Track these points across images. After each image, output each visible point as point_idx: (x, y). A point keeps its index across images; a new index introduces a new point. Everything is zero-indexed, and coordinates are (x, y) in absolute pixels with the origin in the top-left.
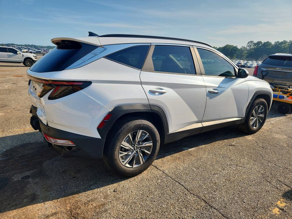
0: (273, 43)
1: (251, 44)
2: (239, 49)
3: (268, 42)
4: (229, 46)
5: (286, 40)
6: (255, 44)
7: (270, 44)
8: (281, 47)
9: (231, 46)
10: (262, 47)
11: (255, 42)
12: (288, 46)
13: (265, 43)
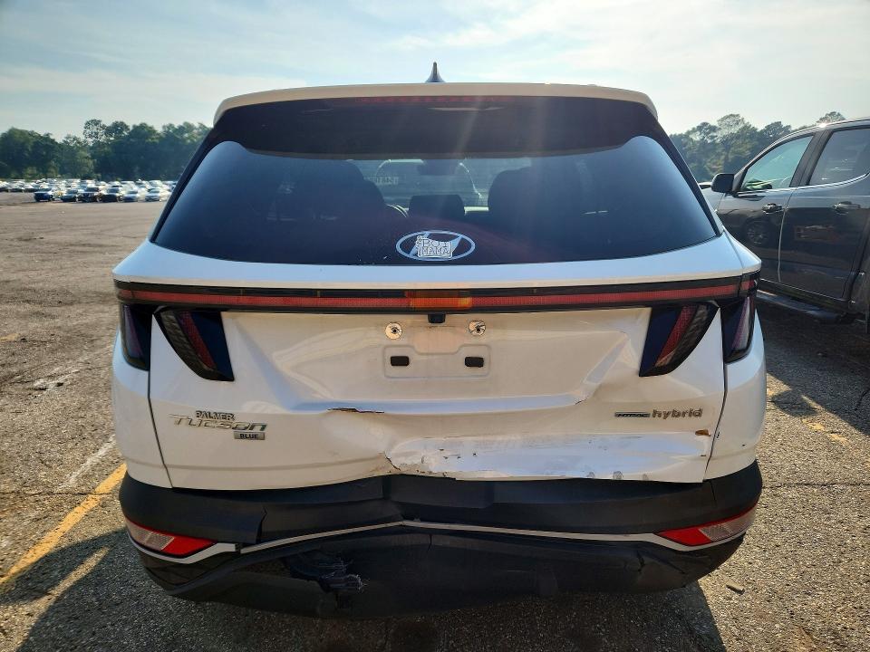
0: (159, 129)
1: (95, 130)
2: (60, 145)
3: (143, 126)
4: (22, 133)
5: (191, 122)
6: (109, 131)
7: (151, 131)
8: (184, 140)
9: (31, 134)
10: (131, 140)
11: (108, 123)
12: (199, 137)
13: (136, 128)
